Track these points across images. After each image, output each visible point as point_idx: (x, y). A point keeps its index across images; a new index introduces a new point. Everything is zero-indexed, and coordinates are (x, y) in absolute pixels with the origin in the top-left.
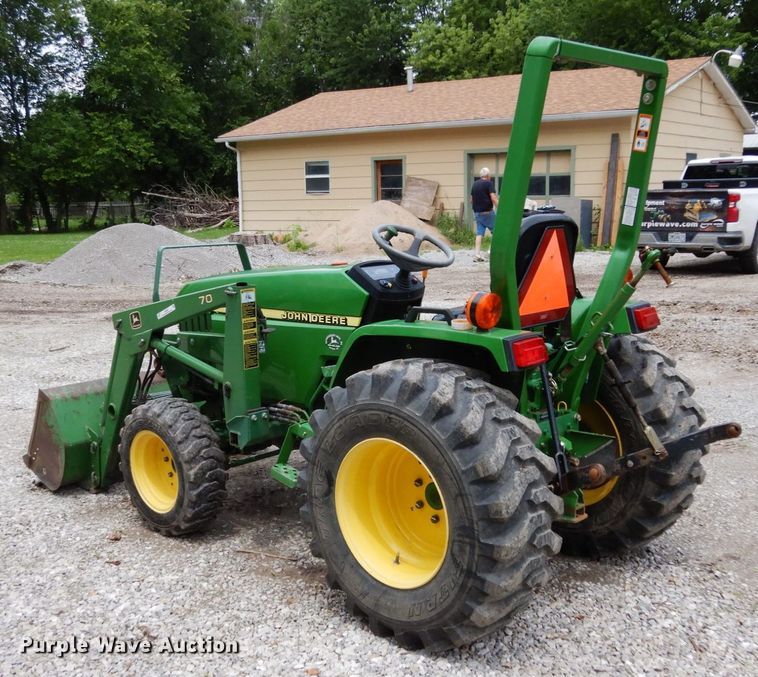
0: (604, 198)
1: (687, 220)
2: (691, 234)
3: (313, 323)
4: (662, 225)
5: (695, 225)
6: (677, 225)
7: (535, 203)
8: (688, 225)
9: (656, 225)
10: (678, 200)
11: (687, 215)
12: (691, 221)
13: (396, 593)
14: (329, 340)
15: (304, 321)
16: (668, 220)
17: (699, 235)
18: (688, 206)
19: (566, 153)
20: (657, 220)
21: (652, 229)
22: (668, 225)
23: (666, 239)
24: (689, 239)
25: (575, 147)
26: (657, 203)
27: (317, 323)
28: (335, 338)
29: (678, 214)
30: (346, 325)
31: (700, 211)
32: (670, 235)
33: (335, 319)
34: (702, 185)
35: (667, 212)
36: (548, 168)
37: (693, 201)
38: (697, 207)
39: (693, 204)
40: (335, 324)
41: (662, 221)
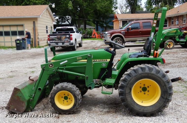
0: (33, 36)
1: (62, 40)
2: (63, 43)
3: (98, 61)
4: (57, 41)
5: (64, 41)
6: (60, 41)
7: (20, 37)
8: (62, 41)
9: (55, 41)
10: (60, 36)
11: (62, 39)
12: (63, 40)
13: (147, 107)
14: (103, 65)
15: (95, 61)
16: (58, 40)
17: (65, 43)
18: (62, 37)
19: (22, 25)
20: (55, 40)
21: (54, 42)
22: (58, 41)
23: (58, 45)
24: (63, 44)
25: (24, 24)
26: (55, 37)
27: (99, 61)
28: (104, 64)
29: (60, 39)
30: (107, 61)
31: (65, 38)
32: (59, 43)
33: (104, 60)
34: (61, 33)
35: (57, 38)
36: (17, 29)
37: (63, 36)
38: (64, 37)
39: (63, 37)
40: (104, 61)
41: (56, 40)
